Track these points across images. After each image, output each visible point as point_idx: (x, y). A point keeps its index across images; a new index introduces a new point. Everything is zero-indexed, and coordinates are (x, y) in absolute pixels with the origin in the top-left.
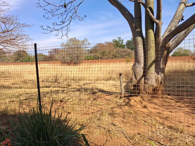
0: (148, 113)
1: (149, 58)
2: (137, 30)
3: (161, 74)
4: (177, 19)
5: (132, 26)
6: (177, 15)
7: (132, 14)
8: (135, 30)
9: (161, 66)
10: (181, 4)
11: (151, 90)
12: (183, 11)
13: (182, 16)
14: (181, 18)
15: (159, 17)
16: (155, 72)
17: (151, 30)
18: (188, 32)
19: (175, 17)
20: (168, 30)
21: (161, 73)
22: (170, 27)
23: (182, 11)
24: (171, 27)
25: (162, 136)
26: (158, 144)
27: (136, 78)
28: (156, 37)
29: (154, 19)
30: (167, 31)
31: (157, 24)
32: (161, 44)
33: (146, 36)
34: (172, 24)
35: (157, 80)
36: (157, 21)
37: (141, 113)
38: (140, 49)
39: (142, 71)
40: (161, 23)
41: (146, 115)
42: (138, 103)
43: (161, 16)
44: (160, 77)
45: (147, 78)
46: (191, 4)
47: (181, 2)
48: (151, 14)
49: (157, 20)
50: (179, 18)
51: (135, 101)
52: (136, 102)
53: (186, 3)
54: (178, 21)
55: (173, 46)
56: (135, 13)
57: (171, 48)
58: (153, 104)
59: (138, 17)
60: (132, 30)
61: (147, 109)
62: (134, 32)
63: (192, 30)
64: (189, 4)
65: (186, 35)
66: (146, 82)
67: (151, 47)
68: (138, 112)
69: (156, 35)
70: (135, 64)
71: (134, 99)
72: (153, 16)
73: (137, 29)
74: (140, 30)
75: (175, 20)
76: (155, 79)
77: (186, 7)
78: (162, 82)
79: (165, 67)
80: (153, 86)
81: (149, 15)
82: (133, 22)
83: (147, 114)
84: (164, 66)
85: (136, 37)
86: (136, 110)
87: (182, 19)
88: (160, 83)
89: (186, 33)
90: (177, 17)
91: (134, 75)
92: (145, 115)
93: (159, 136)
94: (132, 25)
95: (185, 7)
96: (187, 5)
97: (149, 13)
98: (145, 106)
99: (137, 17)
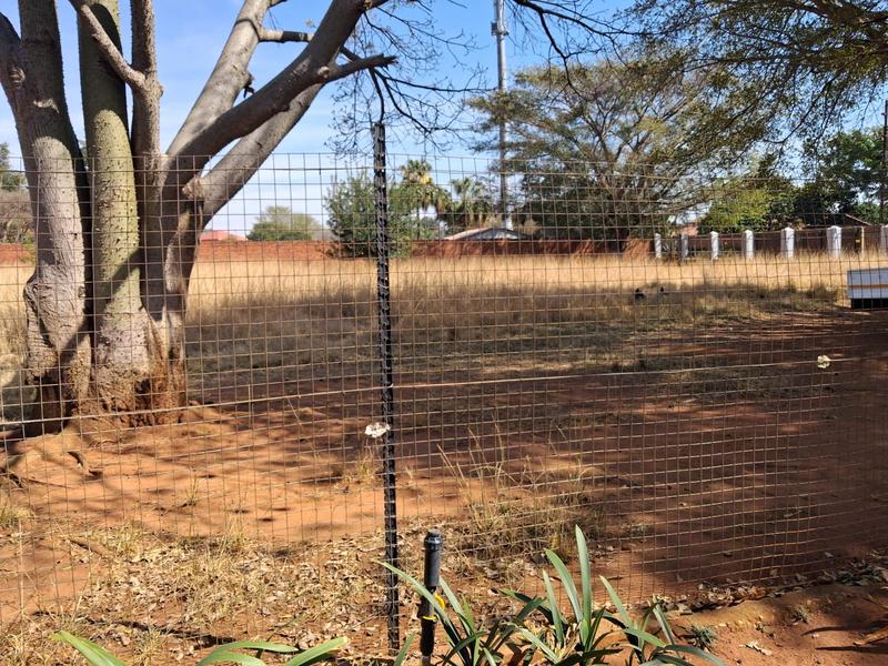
0: (104, 501)
1: (107, 242)
2: (40, 105)
3: (168, 317)
4: (226, 82)
5: (13, 79)
6: (228, 67)
7: (6, 19)
8: (29, 103)
9: (170, 282)
10: (240, 25)
11: (126, 392)
12: (248, 54)
13: (247, 77)
14: (243, 83)
15: (142, 60)
16: (143, 309)
17: (112, 113)
18: (270, 141)
19: (217, 74)
20: (193, 125)
21: (171, 315)
22: (198, 112)
23: (244, 55)
24: (205, 114)
25: (152, 590)
26: (130, 631)
27: (47, 341)
28: (138, 147)
29: (120, 66)
30: (186, 129)
31: (139, 93)
32: (161, 184)
33: (87, 137)
34: (208, 101)
35: (152, 345)
36: (138, 77)
37: (71, 506)
38: (62, 198)
39: (80, 305)
40: (156, 91)
41: (94, 515)
42: (61, 464)
43: (152, 57)
44: (167, 328)
45: (104, 340)
46: (279, 34)
47: (241, 18)
48: (105, 39)
49: (135, 70)
50: (235, 80)
51: (46, 457)
52: (50, 460)
53: (258, 27)
54: (231, 91)
55: (217, 193)
56: (21, 16)
57: (206, 202)
58: (134, 457)
59: (39, 37)
60: (12, 101)
61: (102, 483)
62: (22, 111)
63: (283, 136)
64: (271, 33)
65: (261, 155)
66: (102, 356)
67: (118, 193)
68: (53, 508)
69: (139, 142)
70: (38, 274)
71: (39, 450)
72: (113, 49)
73: (38, 100)
74: (54, 107)
75: (221, 88)
76: (141, 339)
77: (261, 40)
78: (175, 351)
79: (183, 286)
80: (135, 373)
81: (97, 41)
82: (15, 58)
83: (101, 506)
84: (182, 280)
85: (34, 140)
86: (46, 498)
87: (247, 88)
88: (165, 354)
89: (261, 146)
90: (226, 74)
91: (37, 328)
92: (90, 515)
93: (138, 597)
94: (11, 73)
95: (256, 39)
96: (262, 34)
97: (94, 31)
98: (93, 473)
99: (37, 42)
